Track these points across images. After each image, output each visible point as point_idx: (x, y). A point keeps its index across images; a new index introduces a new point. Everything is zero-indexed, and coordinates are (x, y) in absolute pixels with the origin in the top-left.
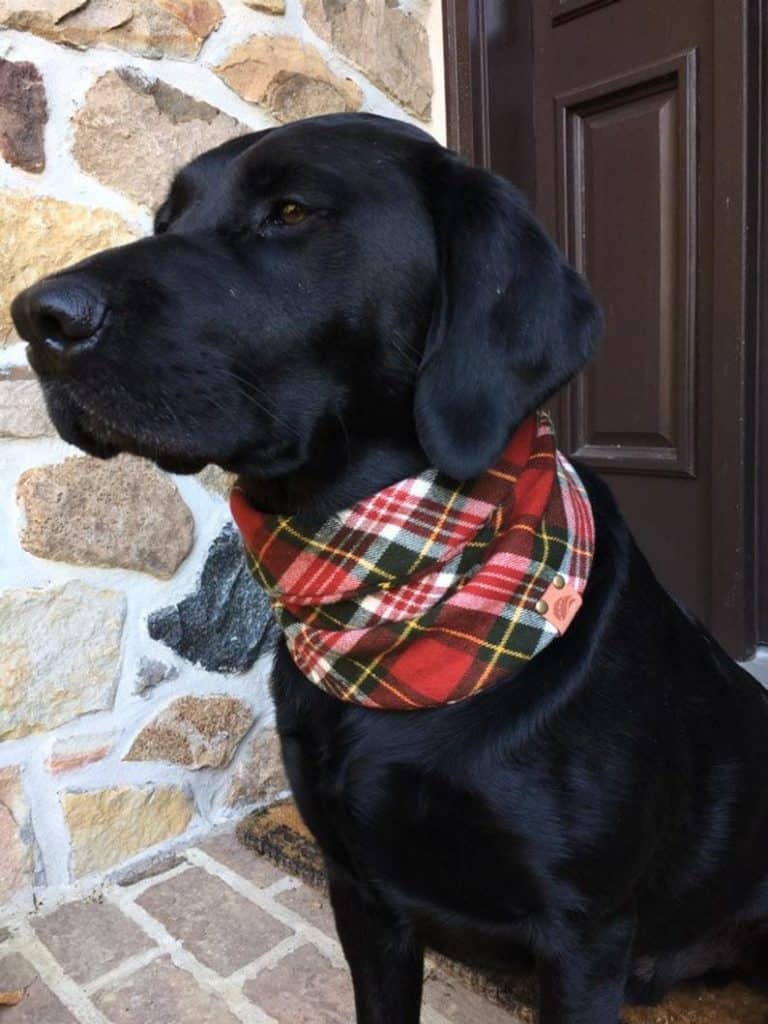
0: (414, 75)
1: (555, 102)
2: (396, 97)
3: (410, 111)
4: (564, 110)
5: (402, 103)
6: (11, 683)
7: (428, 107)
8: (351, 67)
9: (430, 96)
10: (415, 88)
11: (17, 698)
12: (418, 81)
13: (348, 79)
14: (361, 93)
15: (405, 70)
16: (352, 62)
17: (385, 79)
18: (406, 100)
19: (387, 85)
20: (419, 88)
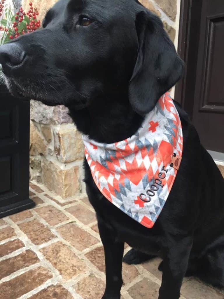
0: (173, 9)
1: (207, 18)
2: (168, 15)
3: (171, 18)
4: (209, 21)
5: (169, 17)
6: (79, 147)
7: (175, 18)
8: (159, 7)
9: (176, 15)
10: (172, 13)
11: (80, 151)
12: (174, 11)
13: (158, 10)
14: (161, 14)
15: (171, 8)
16: (159, 6)
17: (166, 10)
18: (170, 15)
19: (167, 12)
20: (174, 12)
